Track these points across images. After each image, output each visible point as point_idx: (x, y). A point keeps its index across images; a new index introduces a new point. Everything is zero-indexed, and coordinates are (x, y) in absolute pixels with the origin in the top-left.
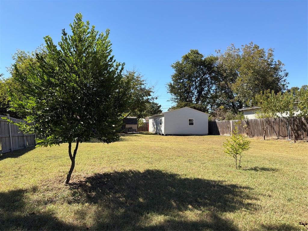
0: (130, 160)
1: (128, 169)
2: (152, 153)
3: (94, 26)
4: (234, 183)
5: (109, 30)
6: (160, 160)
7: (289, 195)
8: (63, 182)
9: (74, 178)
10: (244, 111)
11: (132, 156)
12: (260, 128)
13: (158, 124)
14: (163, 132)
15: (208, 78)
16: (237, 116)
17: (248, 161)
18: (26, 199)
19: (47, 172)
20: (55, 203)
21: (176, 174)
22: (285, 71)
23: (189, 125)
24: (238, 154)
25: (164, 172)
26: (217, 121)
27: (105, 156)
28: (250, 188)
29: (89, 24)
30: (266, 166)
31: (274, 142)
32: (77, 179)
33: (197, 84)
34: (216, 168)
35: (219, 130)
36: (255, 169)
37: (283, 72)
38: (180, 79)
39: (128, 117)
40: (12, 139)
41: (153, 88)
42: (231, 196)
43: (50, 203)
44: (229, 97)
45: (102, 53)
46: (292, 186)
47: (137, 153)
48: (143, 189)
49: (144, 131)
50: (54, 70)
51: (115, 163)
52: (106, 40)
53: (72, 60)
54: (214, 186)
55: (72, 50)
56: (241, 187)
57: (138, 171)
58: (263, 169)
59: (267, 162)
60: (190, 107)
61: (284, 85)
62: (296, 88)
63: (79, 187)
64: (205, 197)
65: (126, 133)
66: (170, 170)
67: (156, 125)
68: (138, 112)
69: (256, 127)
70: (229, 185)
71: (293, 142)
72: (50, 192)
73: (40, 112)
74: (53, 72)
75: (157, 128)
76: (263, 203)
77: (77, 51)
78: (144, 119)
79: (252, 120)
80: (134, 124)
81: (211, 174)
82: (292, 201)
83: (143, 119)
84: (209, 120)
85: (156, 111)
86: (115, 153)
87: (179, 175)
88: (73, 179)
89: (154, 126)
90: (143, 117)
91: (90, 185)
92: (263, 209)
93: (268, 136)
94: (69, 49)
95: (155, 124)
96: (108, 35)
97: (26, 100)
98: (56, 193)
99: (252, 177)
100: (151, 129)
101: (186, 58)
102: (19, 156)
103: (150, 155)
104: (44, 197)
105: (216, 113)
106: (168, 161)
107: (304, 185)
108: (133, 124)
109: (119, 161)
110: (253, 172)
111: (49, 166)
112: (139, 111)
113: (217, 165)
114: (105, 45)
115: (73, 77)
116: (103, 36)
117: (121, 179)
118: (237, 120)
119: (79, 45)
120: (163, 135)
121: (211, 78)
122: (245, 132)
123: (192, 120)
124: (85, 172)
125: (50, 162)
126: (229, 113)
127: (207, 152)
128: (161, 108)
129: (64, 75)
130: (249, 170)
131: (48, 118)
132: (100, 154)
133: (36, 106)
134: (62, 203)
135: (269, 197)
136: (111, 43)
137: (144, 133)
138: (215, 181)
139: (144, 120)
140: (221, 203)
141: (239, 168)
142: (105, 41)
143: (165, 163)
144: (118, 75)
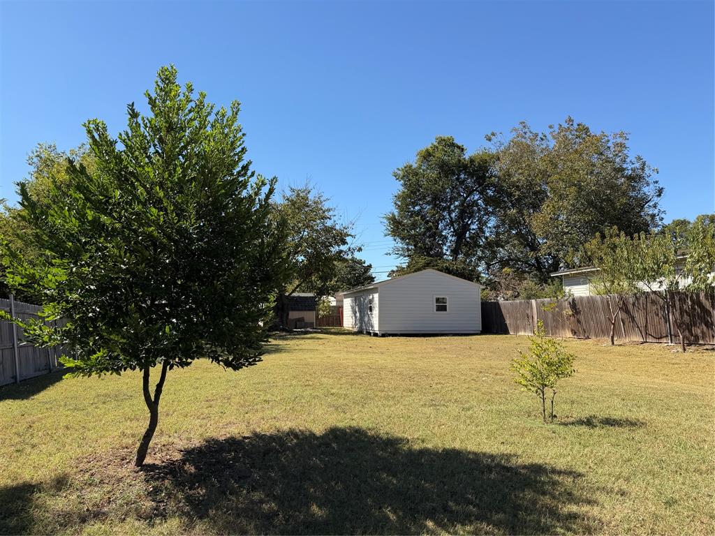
0: (293, 403)
1: (286, 426)
2: (346, 383)
3: (205, 92)
4: (537, 461)
5: (239, 104)
6: (364, 401)
7: (669, 491)
8: (129, 462)
9: (157, 450)
10: (563, 277)
11: (298, 391)
12: (603, 318)
13: (363, 310)
14: (376, 328)
15: (479, 201)
16: (548, 289)
17: (573, 402)
18: (37, 507)
19: (94, 436)
20: (106, 518)
21: (401, 439)
22: (656, 185)
23: (437, 310)
24: (546, 385)
25: (373, 433)
26: (501, 300)
27: (234, 393)
28: (575, 472)
29: (192, 90)
30: (614, 412)
31: (634, 350)
32: (164, 454)
33: (453, 215)
34: (497, 421)
35: (508, 322)
36: (589, 422)
37: (651, 186)
38: (414, 204)
39: (294, 294)
40: (19, 354)
41: (350, 226)
42: (529, 494)
43: (94, 517)
44: (528, 245)
45: (219, 159)
46: (676, 464)
47: (311, 383)
48: (321, 480)
49: (333, 326)
50: (110, 198)
51: (257, 411)
52: (232, 125)
53: (152, 175)
54: (490, 469)
55: (152, 150)
56: (554, 471)
57: (310, 432)
58: (609, 422)
59: (616, 401)
60: (438, 270)
61: (653, 216)
62: (682, 222)
63: (166, 474)
64: (466, 498)
65: (290, 332)
66: (387, 429)
67: (360, 312)
68: (318, 282)
69: (591, 315)
70: (525, 465)
71: (680, 349)
72: (96, 489)
73: (75, 296)
74: (107, 201)
75: (362, 319)
76: (605, 512)
77: (163, 153)
78: (331, 298)
79: (581, 299)
80: (310, 310)
81: (485, 436)
82: (676, 506)
83: (329, 297)
84: (482, 299)
85: (359, 279)
86: (259, 383)
87: (408, 440)
88: (155, 454)
89: (355, 313)
90: (329, 294)
91: (193, 470)
92: (605, 527)
93: (620, 336)
94: (145, 149)
95: (357, 309)
96: (236, 114)
97: (45, 266)
98: (109, 492)
99: (580, 443)
100: (349, 321)
101: (427, 156)
102: (33, 395)
103: (341, 388)
104: (80, 503)
105: (499, 283)
106: (383, 405)
107: (704, 462)
108: (305, 310)
109: (266, 406)
110: (584, 429)
111: (101, 421)
112: (321, 278)
113: (498, 412)
114: (230, 137)
115: (152, 216)
116: (223, 116)
117: (268, 453)
118: (547, 300)
119: (169, 138)
120: (376, 335)
121: (484, 200)
122: (566, 326)
123: (443, 298)
124: (183, 437)
125: (103, 410)
126: (529, 283)
127: (477, 380)
128: (372, 270)
129: (134, 209)
130: (573, 423)
131: (94, 311)
132: (223, 387)
133: (67, 280)
134: (123, 517)
135: (622, 495)
136: (243, 132)
137: (333, 330)
138: (492, 456)
139: (332, 301)
140: (505, 513)
141: (550, 419)
142: (230, 128)
143: (376, 410)
144: (261, 205)
